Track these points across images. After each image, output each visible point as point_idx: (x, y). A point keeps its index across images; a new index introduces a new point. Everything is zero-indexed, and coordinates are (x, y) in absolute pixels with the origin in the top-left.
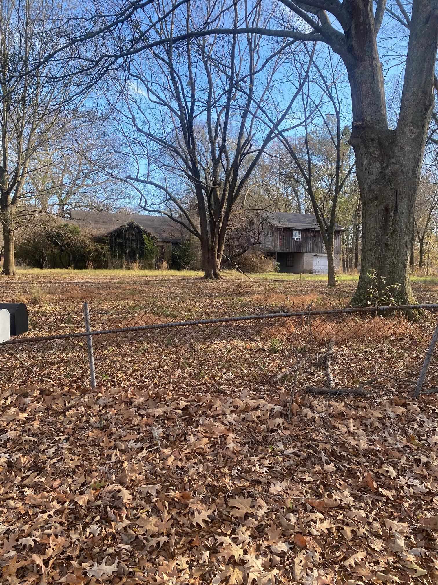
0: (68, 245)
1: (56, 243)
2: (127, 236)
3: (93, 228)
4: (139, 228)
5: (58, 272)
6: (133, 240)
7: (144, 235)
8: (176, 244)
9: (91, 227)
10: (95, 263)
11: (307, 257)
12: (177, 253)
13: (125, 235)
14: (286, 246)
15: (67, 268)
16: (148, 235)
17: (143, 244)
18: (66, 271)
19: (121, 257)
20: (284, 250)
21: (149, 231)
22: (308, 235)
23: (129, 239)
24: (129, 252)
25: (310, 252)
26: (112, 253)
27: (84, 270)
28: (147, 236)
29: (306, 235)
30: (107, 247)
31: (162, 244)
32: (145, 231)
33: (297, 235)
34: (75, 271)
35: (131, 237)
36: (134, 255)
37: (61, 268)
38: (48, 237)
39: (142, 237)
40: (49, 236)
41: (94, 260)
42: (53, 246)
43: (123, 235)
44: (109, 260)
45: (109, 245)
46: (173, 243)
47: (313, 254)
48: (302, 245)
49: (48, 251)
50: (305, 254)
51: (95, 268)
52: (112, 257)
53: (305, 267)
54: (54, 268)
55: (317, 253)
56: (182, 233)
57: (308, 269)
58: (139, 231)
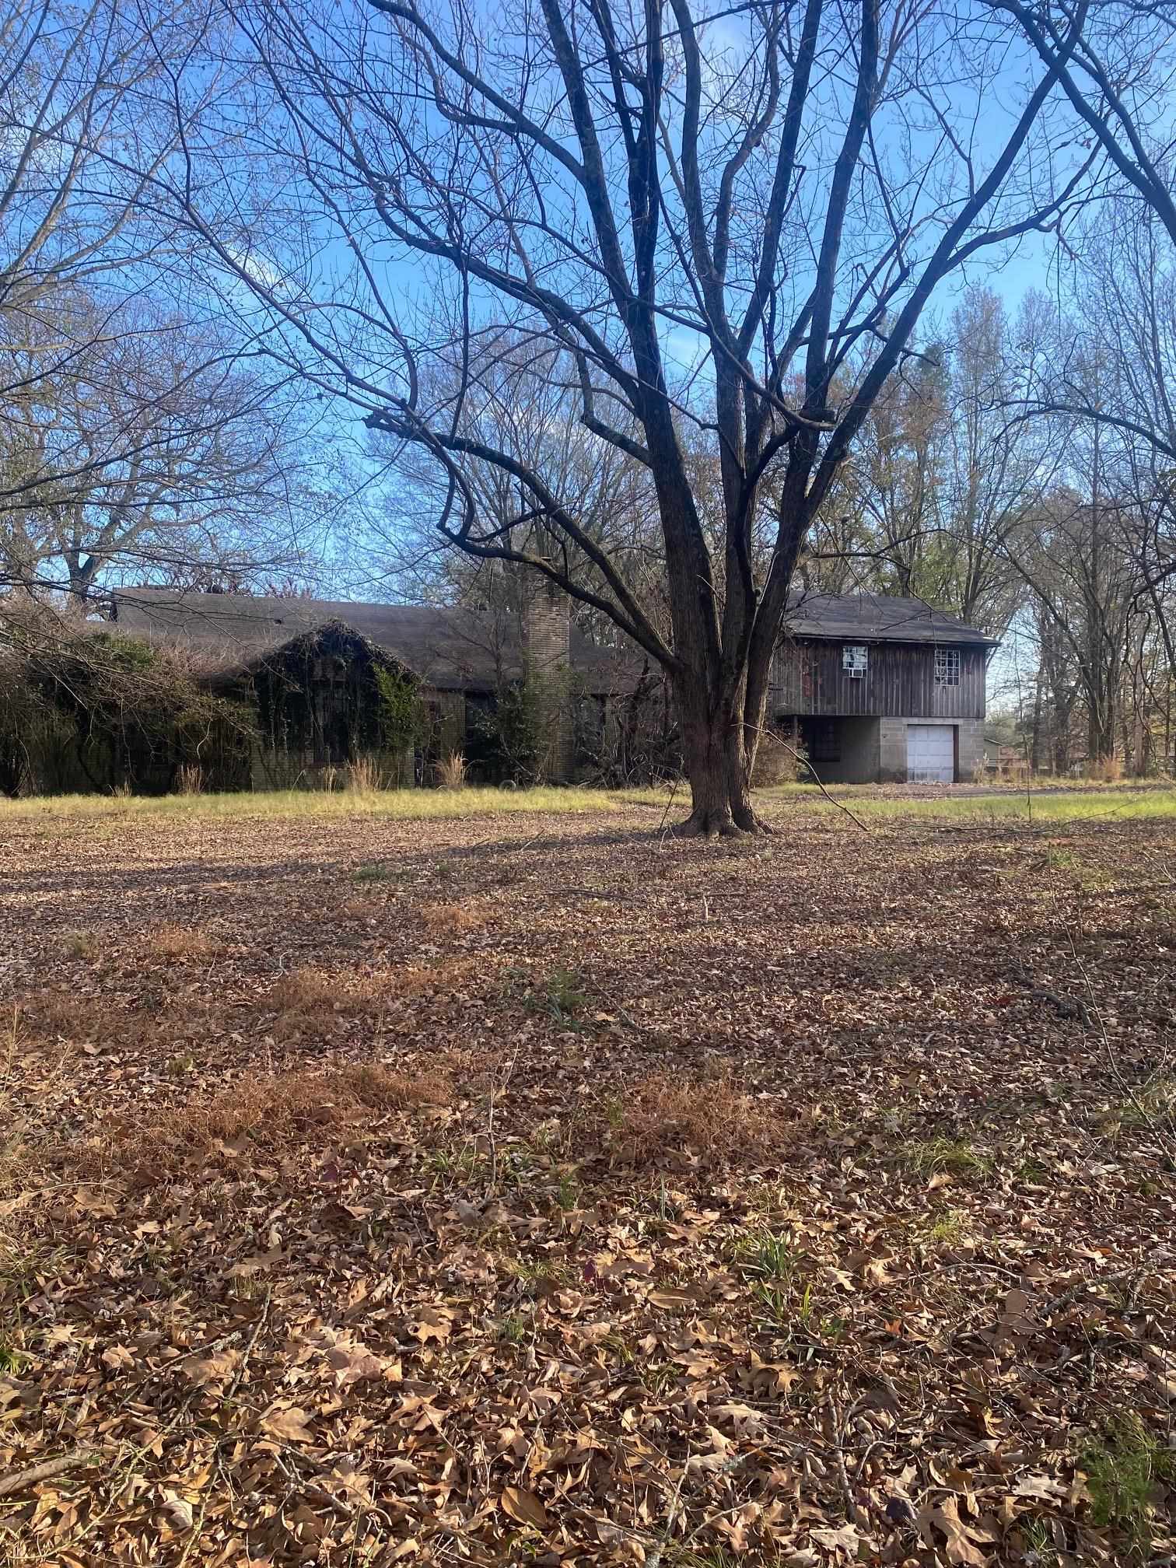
0: (112, 707)
1: (65, 701)
2: (318, 672)
3: (195, 648)
4: (359, 645)
5: (75, 807)
6: (338, 685)
7: (376, 669)
8: (479, 695)
9: (187, 642)
10: (207, 771)
11: (889, 729)
12: (487, 726)
13: (311, 669)
14: (823, 695)
15: (108, 794)
16: (391, 668)
17: (373, 697)
18: (104, 803)
19: (296, 744)
20: (821, 708)
21: (393, 653)
22: (890, 659)
23: (325, 683)
24: (325, 728)
25: (897, 715)
26: (269, 733)
27: (170, 799)
28: (388, 670)
29: (884, 661)
30: (251, 710)
31: (438, 699)
32: (379, 655)
33: (858, 660)
34: (139, 802)
35: (330, 675)
36: (345, 737)
37: (85, 791)
38: (32, 682)
39: (372, 674)
40: (36, 675)
41: (205, 762)
42: (55, 715)
43: (305, 667)
44: (255, 755)
45: (254, 704)
46: (471, 695)
47: (906, 721)
48: (872, 693)
49: (36, 730)
50: (883, 720)
51: (212, 786)
52: (267, 746)
53: (884, 761)
54: (58, 794)
55: (916, 716)
56: (498, 661)
57: (893, 769)
58: (362, 655)
